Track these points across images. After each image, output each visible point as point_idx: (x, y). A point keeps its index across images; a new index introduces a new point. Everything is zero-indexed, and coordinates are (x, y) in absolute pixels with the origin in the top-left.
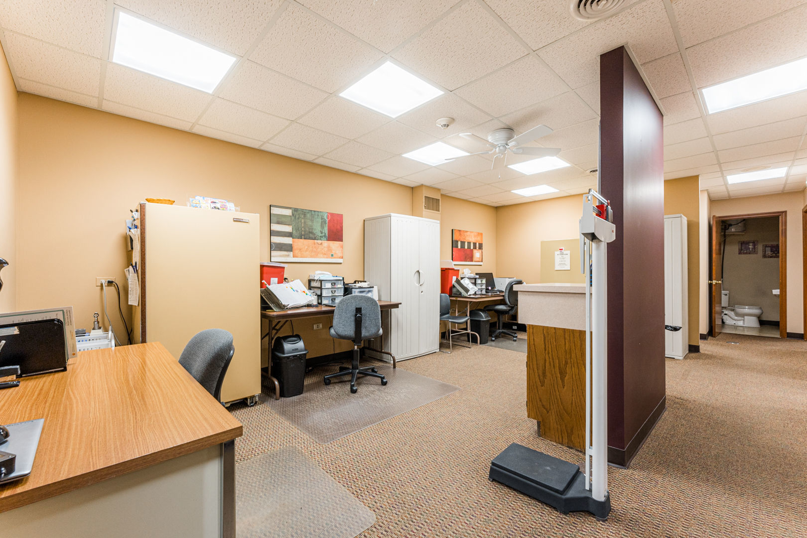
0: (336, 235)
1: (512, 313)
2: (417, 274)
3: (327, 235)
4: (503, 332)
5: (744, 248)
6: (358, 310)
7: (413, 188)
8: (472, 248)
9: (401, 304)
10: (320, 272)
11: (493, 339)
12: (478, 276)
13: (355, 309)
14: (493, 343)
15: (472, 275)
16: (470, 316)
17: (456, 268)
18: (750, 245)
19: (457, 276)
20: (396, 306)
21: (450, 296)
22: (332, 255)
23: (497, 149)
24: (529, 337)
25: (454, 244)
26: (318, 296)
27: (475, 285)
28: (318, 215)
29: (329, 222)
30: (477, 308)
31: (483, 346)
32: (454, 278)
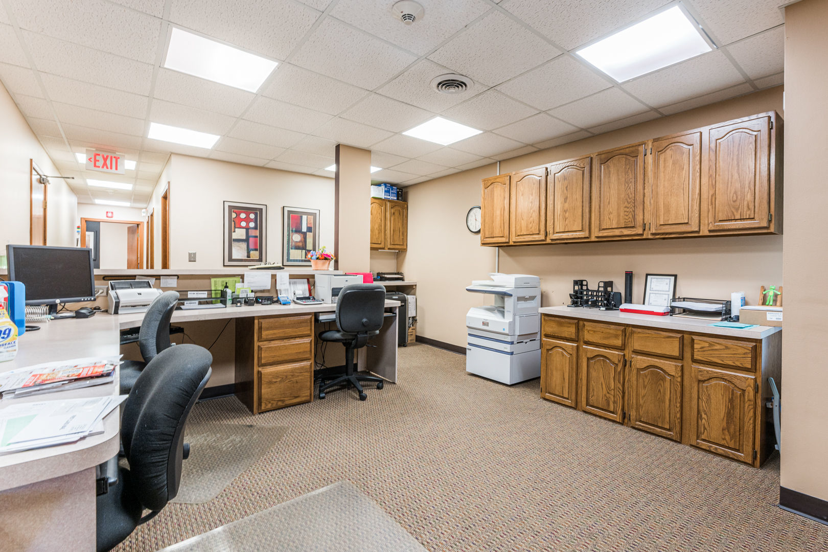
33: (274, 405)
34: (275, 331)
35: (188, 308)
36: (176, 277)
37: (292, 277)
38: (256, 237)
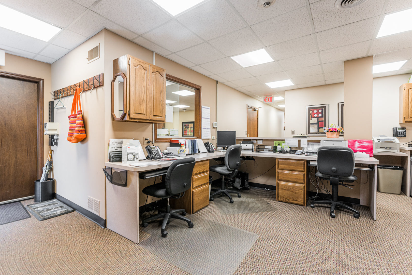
33: (284, 200)
34: (285, 166)
35: (265, 152)
36: (262, 140)
37: (309, 141)
38: (323, 121)
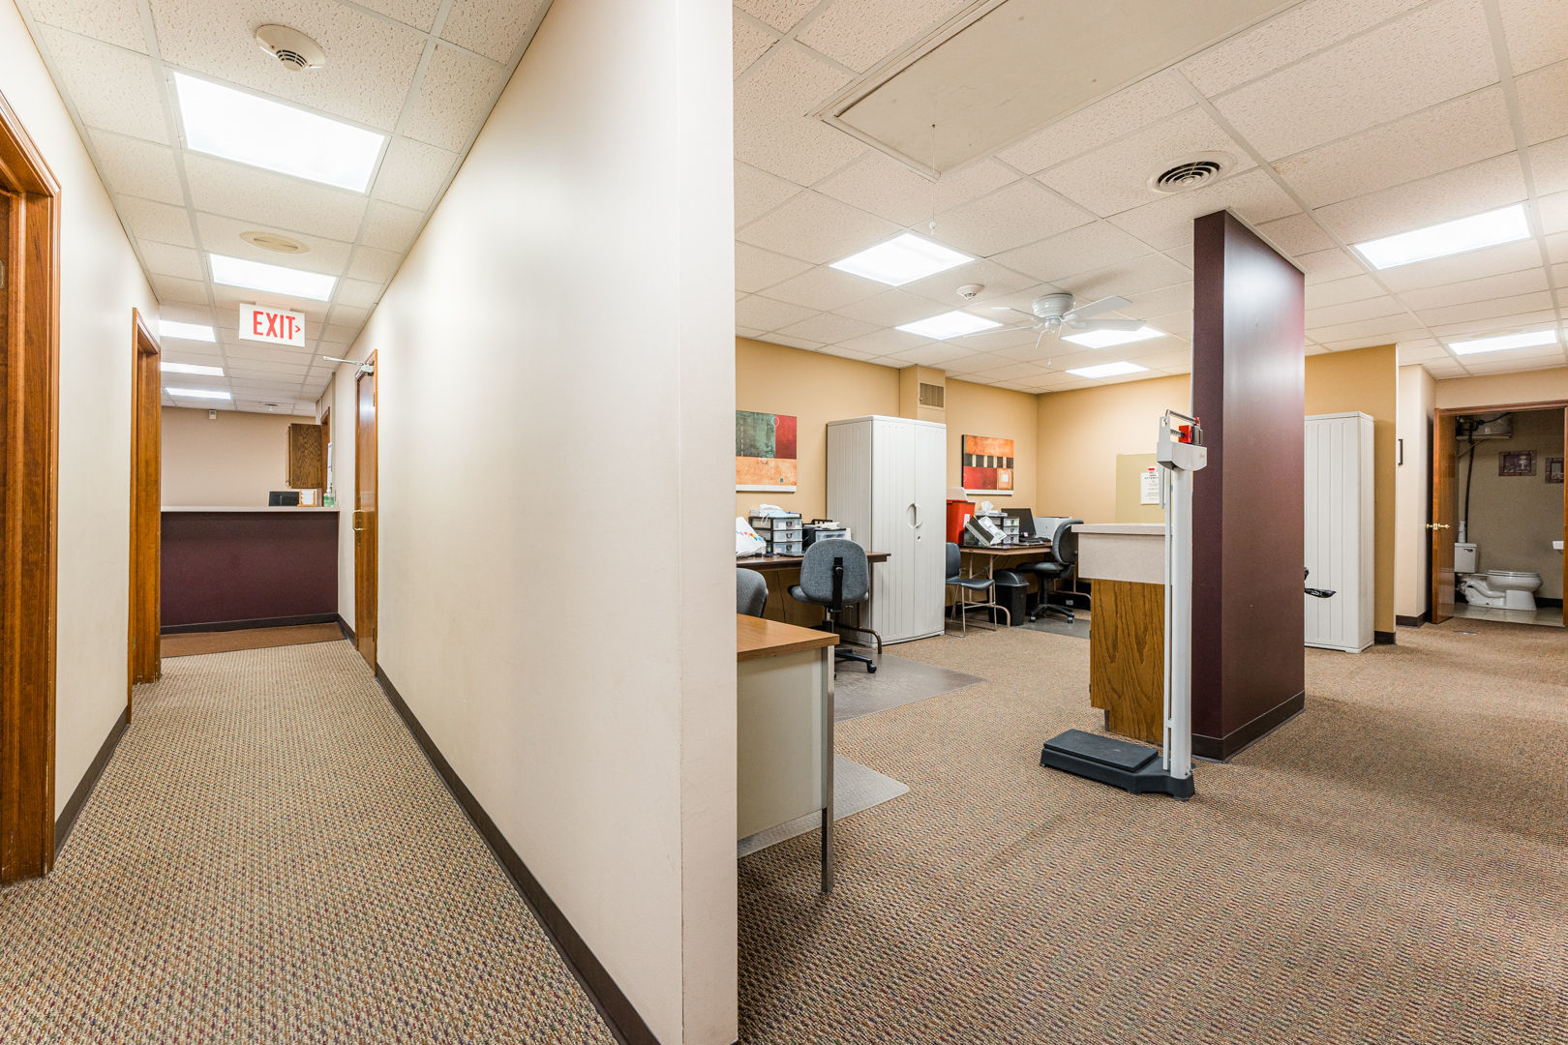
0: (786, 449)
1: (1064, 575)
2: (912, 510)
3: (774, 449)
4: (1049, 608)
5: (1509, 463)
6: (838, 561)
7: (899, 370)
8: (995, 466)
9: (890, 555)
10: (765, 506)
11: (1033, 618)
12: (1005, 515)
13: (833, 559)
14: (1032, 625)
15: (996, 512)
16: (994, 578)
17: (970, 500)
18: (1520, 460)
19: (971, 512)
20: (883, 558)
21: (961, 546)
22: (782, 480)
23: (1047, 324)
24: (1094, 617)
25: (965, 459)
26: (767, 541)
27: (1002, 529)
28: (762, 420)
29: (778, 428)
30: (1005, 566)
31: (1016, 629)
32: (967, 517)
